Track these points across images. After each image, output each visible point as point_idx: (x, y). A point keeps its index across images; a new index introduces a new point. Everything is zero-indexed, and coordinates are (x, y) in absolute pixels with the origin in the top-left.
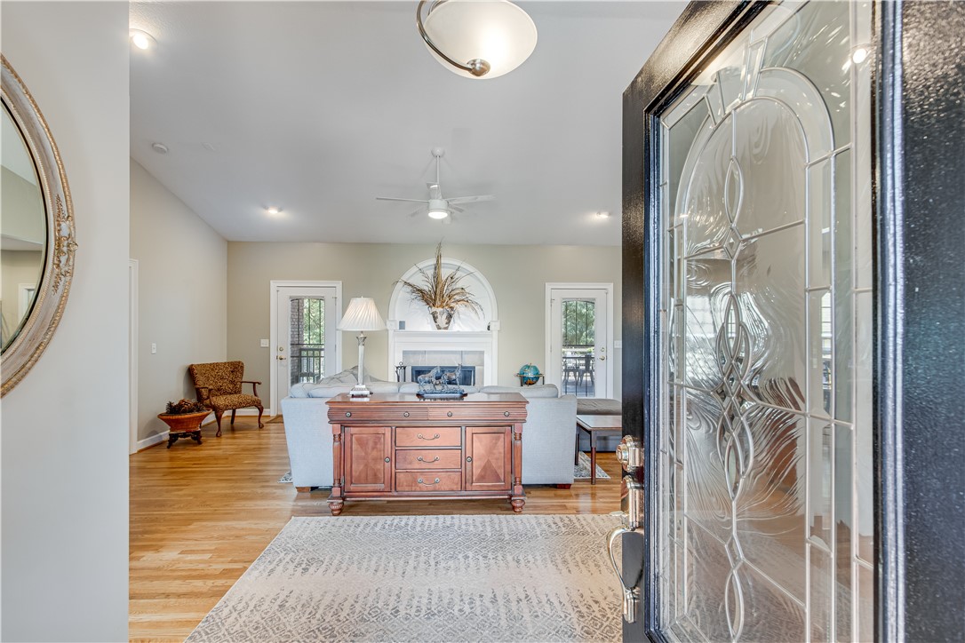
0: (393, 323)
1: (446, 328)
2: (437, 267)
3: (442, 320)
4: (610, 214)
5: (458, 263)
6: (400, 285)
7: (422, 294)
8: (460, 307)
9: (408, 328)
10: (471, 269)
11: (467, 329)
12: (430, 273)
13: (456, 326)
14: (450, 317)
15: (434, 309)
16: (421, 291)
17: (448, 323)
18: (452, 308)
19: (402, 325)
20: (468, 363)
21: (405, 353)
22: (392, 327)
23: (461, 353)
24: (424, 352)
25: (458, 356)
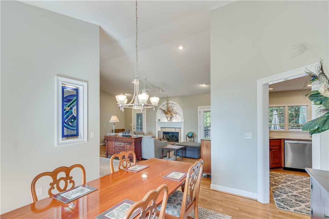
1: (170, 121)
3: (169, 118)
6: (158, 110)
7: (164, 111)
8: (174, 115)
9: (161, 121)
10: (176, 104)
11: (176, 121)
12: (166, 105)
13: (174, 120)
14: (171, 118)
15: (167, 116)
17: (171, 119)
18: (171, 115)
19: (159, 120)
20: (177, 131)
21: (161, 128)
22: (157, 121)
23: (175, 128)
24: (166, 128)
25: (174, 129)
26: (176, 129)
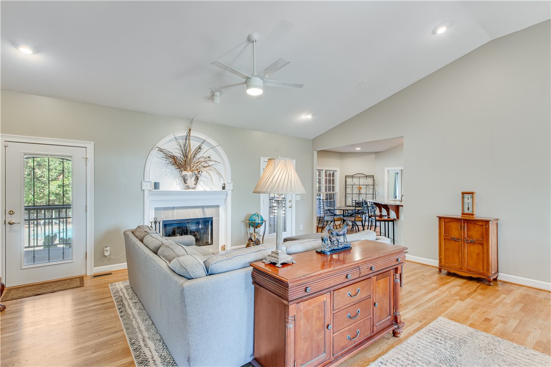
0: (149, 184)
1: (193, 188)
2: (188, 138)
3: (191, 181)
4: (313, 115)
5: (203, 137)
6: (155, 152)
7: (174, 161)
8: (205, 172)
9: (162, 188)
10: (214, 143)
12: (182, 142)
13: (200, 187)
14: (197, 179)
15: (184, 173)
16: (174, 157)
17: (195, 184)
18: (199, 172)
19: (156, 185)
20: (208, 214)
21: (156, 209)
22: (148, 187)
23: (203, 207)
24: (174, 208)
25: (200, 210)
26: (206, 210)
